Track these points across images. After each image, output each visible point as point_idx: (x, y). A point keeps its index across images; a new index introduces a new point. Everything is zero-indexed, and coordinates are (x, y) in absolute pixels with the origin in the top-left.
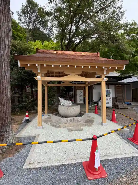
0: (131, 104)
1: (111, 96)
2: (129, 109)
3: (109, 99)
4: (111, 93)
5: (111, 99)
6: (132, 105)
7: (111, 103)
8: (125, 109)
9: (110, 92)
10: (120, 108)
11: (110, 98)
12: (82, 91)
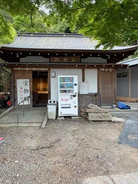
0: (128, 108)
1: (75, 92)
2: (114, 122)
3: (71, 98)
4: (76, 85)
5: (76, 99)
6: (132, 108)
7: (75, 107)
8: (104, 121)
9: (75, 83)
10: (90, 119)
11: (74, 96)
12: (28, 80)
